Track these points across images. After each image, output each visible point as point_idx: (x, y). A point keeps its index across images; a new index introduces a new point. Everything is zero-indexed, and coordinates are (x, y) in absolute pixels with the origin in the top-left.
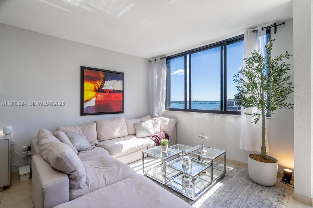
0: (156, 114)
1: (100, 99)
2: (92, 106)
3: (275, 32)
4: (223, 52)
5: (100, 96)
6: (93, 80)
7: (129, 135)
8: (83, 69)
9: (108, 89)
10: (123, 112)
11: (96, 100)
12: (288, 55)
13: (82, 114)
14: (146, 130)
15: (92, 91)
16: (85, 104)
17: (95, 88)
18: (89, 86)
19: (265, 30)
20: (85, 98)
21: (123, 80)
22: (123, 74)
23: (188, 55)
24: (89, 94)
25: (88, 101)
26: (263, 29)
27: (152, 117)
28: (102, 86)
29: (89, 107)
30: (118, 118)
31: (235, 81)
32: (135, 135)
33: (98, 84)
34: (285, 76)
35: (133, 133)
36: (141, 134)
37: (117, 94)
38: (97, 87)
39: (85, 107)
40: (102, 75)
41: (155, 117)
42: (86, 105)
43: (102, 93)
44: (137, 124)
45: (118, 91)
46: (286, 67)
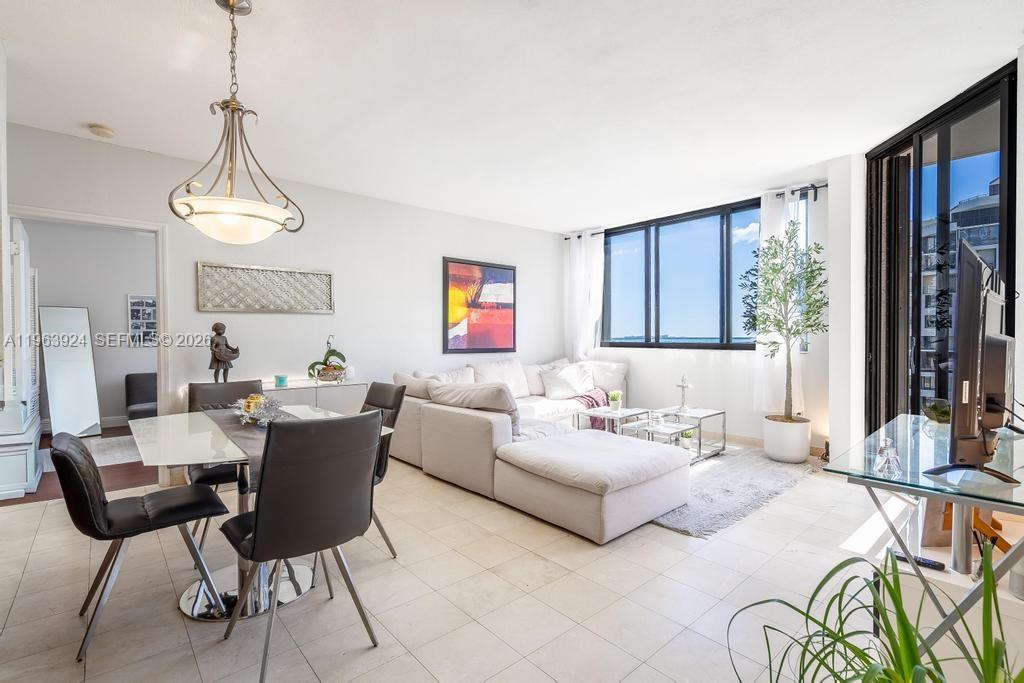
0: (581, 355)
1: (475, 322)
2: (461, 335)
3: (815, 200)
4: (725, 227)
5: (475, 315)
6: (464, 282)
7: (531, 395)
8: (446, 261)
9: (488, 301)
10: (513, 350)
11: (468, 324)
12: (818, 249)
13: (446, 350)
14: (567, 385)
15: (462, 305)
16: (450, 331)
17: (466, 298)
18: (457, 295)
19: (798, 194)
20: (451, 320)
21: (514, 282)
22: (513, 269)
23: (653, 229)
24: (457, 312)
25: (455, 324)
26: (793, 192)
27: (573, 360)
28: (478, 295)
29: (457, 337)
30: (509, 360)
31: (743, 286)
32: (543, 395)
33: (472, 290)
34: (820, 279)
35: (541, 391)
36: (556, 392)
37: (504, 311)
38: (469, 299)
39: (450, 336)
40: (477, 273)
41: (580, 360)
42: (452, 334)
43: (479, 310)
44: (545, 373)
45: (505, 306)
46: (818, 266)
